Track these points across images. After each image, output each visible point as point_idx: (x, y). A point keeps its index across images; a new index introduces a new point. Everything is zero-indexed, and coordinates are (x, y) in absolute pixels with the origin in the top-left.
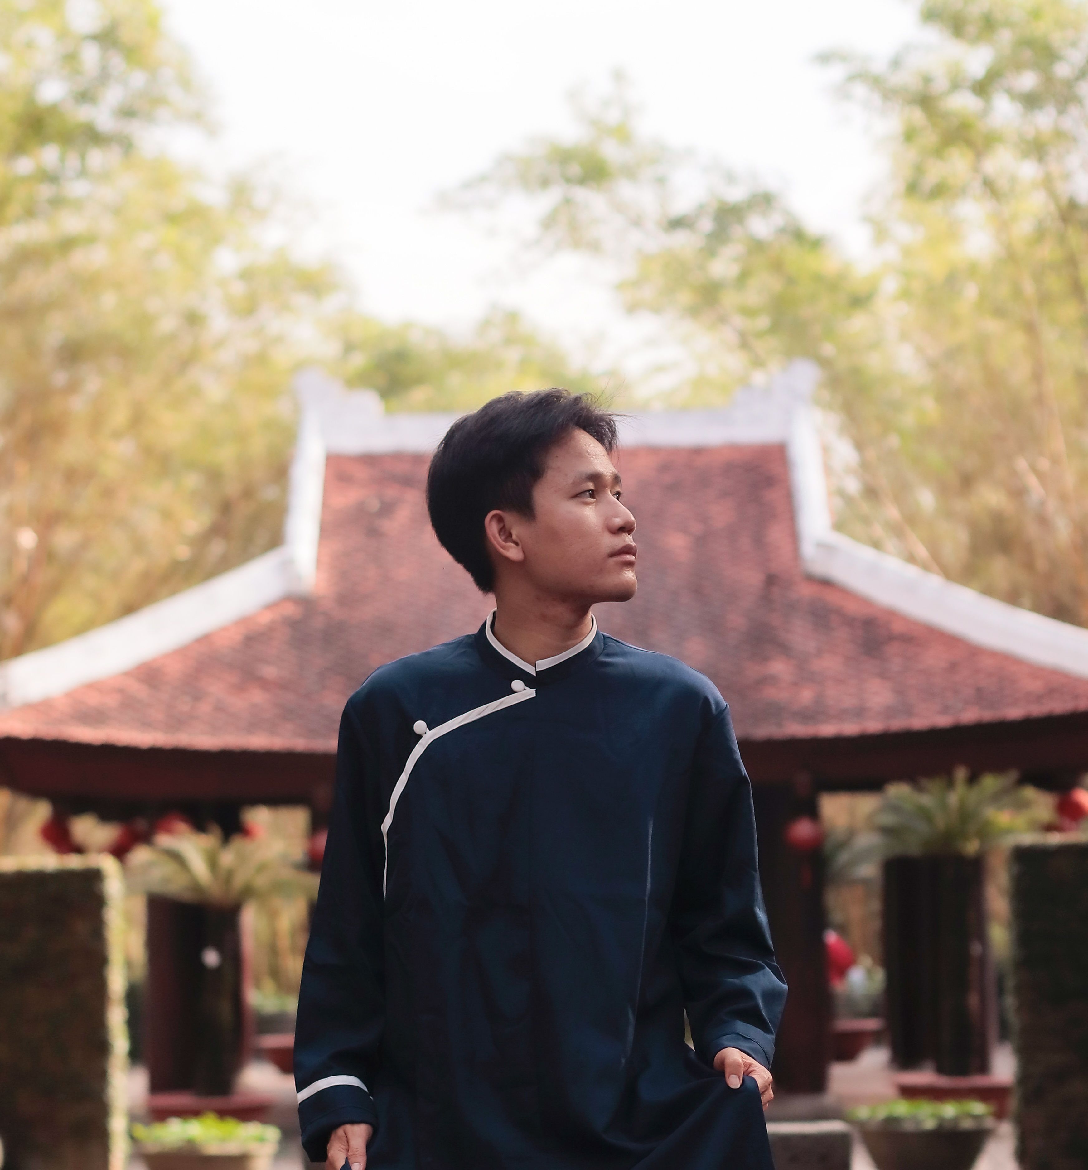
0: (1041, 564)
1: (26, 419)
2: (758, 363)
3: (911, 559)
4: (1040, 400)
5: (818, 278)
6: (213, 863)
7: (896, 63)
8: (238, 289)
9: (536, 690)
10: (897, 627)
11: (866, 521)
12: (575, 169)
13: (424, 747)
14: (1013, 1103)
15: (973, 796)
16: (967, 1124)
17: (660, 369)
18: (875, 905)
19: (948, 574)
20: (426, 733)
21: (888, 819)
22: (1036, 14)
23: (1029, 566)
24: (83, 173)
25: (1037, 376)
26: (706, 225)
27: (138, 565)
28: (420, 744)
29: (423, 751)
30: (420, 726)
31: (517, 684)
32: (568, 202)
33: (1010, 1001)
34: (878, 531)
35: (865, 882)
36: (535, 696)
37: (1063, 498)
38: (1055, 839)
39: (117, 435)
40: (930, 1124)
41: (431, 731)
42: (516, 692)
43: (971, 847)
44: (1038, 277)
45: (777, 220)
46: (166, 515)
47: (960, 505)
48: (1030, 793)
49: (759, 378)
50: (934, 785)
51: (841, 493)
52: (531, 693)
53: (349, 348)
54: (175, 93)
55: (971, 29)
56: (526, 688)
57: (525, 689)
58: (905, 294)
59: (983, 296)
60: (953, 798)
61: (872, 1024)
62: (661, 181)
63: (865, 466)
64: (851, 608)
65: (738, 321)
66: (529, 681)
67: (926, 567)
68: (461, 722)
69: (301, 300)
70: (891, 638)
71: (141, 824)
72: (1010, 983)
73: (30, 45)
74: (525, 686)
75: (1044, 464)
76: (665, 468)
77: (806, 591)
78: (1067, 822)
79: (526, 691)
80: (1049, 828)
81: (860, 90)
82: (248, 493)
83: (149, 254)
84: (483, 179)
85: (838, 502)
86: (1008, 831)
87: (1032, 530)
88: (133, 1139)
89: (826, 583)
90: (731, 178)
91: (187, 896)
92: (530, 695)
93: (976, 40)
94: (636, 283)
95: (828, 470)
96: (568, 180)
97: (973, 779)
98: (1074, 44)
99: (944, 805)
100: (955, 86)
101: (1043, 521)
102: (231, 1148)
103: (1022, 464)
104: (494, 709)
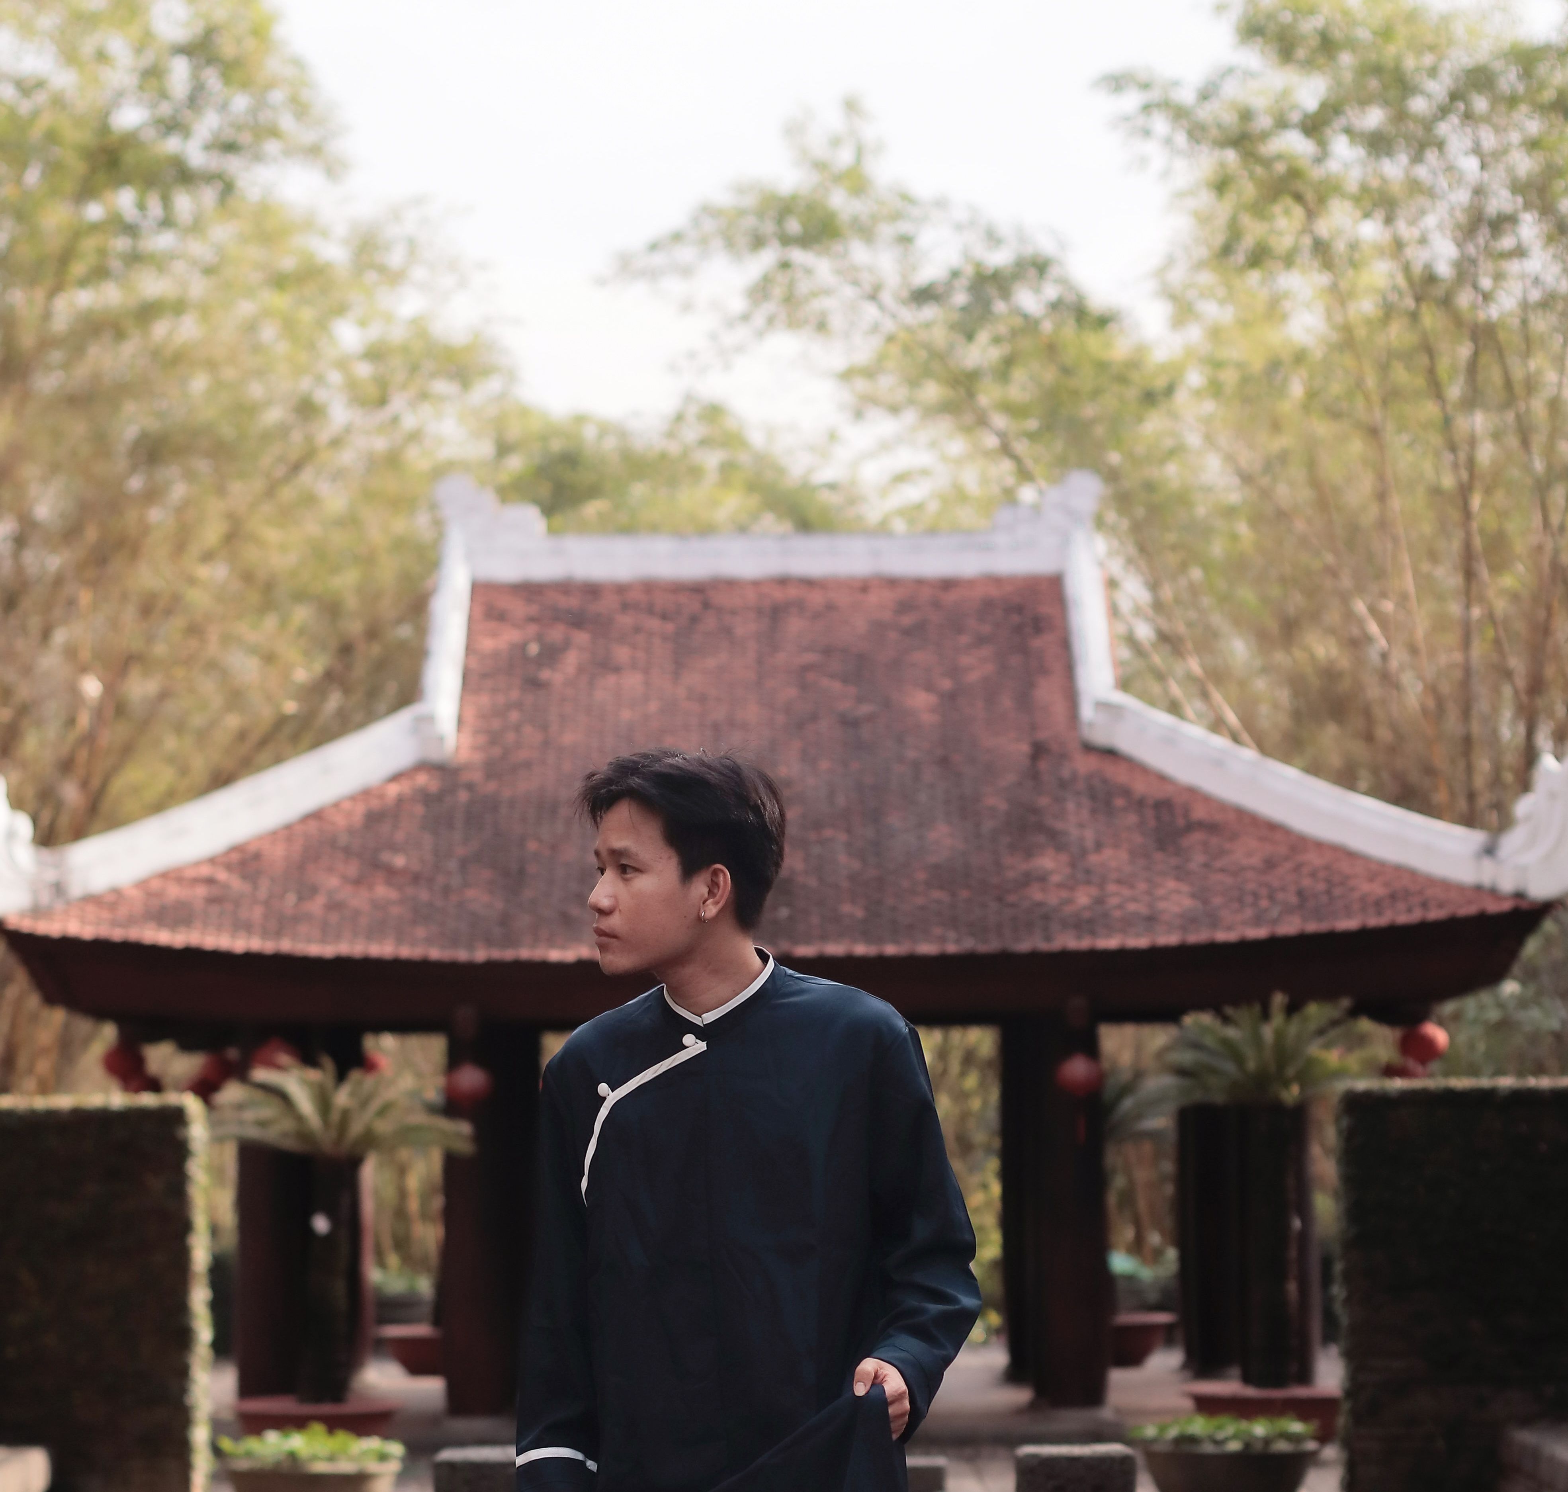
0: (1383, 734)
1: (91, 534)
2: (1024, 475)
3: (1217, 725)
4: (1383, 524)
5: (1102, 366)
6: (324, 1103)
7: (1206, 94)
8: (364, 370)
9: (707, 1043)
10: (1199, 813)
11: (1161, 677)
12: (794, 226)
13: (608, 1110)
14: (1341, 1421)
15: (1293, 1029)
16: (1282, 1446)
17: (901, 478)
18: (1168, 1167)
19: (1263, 749)
20: (609, 1095)
21: (1186, 1057)
22: (1386, 33)
23: (1369, 737)
24: (167, 222)
25: (1382, 496)
26: (960, 298)
27: (233, 722)
28: (604, 1107)
29: (607, 1113)
30: (603, 1088)
31: (689, 1039)
32: (785, 265)
33: (1338, 1291)
34: (1176, 690)
35: (1154, 1136)
36: (706, 1049)
37: (1413, 650)
38: (1398, 1084)
39: (208, 557)
40: (1234, 1446)
41: (614, 1092)
42: (687, 1047)
43: (1292, 1093)
44: (1384, 368)
45: (1051, 292)
46: (269, 658)
47: (1280, 657)
48: (1365, 1025)
49: (1027, 494)
50: (1244, 1015)
51: (1131, 640)
52: (702, 1046)
53: (503, 449)
54: (287, 122)
55: (1301, 53)
56: (698, 1041)
57: (696, 1043)
58: (1215, 389)
59: (1312, 395)
60: (1268, 1032)
61: (1162, 1318)
62: (905, 240)
63: (1158, 606)
64: (1140, 787)
65: (1000, 421)
66: (700, 1033)
67: (1236, 739)
68: (638, 1083)
69: (442, 386)
70: (1191, 827)
71: (233, 1054)
72: (1338, 1267)
73: (102, 57)
74: (697, 1038)
75: (1388, 606)
76: (904, 607)
77: (1084, 765)
78: (1411, 1064)
79: (698, 1045)
80: (1390, 1071)
81: (1160, 124)
82: (373, 633)
83: (251, 327)
84: (677, 237)
85: (1125, 653)
86: (1339, 1074)
87: (1374, 691)
88: (217, 1451)
89: (1110, 754)
90: (993, 238)
91: (290, 1144)
92: (702, 1048)
93: (1309, 65)
94: (870, 372)
95: (1114, 611)
96: (786, 240)
97: (1292, 1009)
98: (1433, 72)
99: (1257, 1040)
100: (1282, 124)
101: (1386, 678)
102: (345, 1467)
103: (1360, 607)
104: (669, 1066)
